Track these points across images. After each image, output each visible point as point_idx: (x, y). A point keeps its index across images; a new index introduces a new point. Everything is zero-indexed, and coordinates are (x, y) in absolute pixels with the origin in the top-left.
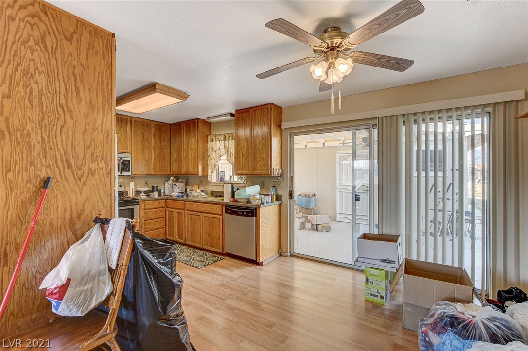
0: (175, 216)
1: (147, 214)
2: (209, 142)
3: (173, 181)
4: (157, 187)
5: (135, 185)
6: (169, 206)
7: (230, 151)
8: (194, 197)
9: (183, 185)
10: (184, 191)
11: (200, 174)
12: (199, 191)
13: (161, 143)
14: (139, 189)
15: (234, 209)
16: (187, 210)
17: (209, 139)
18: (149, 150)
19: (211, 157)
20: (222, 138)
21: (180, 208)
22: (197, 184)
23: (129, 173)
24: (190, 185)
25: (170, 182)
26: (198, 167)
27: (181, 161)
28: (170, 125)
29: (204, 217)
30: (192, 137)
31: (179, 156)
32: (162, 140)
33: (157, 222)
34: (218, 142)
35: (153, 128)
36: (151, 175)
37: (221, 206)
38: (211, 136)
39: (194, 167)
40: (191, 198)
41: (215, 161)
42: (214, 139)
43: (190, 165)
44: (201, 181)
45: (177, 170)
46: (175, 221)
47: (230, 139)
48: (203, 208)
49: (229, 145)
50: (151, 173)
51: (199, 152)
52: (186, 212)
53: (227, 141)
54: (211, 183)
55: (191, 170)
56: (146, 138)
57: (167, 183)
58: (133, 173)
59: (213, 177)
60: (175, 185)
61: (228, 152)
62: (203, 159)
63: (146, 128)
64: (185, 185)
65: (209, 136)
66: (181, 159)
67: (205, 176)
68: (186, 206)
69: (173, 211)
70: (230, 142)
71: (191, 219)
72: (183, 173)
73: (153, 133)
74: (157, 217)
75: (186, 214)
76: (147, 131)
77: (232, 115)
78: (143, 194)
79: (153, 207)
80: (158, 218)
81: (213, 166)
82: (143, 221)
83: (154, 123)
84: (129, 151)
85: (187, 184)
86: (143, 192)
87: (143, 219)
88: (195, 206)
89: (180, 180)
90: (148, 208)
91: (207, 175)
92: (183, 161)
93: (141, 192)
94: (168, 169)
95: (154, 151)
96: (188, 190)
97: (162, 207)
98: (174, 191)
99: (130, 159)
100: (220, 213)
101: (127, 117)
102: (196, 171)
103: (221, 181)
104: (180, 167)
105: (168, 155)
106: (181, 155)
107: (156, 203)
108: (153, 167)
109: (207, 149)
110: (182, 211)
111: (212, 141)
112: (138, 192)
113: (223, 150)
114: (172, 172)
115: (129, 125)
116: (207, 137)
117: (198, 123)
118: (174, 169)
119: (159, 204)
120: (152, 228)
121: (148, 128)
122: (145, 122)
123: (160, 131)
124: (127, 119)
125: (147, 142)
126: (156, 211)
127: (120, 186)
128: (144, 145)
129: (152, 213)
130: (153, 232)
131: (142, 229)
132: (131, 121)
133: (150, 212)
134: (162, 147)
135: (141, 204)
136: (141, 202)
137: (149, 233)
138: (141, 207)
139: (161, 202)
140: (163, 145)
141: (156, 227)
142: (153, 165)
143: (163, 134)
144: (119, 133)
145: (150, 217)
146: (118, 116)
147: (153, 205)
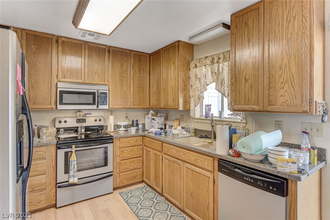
0: (152, 158)
1: (122, 153)
2: (192, 69)
3: (153, 115)
4: (137, 121)
5: (115, 118)
6: (146, 145)
7: (220, 78)
8: (174, 135)
9: (162, 120)
10: (163, 127)
11: (181, 108)
12: (179, 128)
13: (140, 74)
14: (119, 123)
15: (236, 170)
16: (165, 154)
17: (192, 65)
18: (127, 82)
19: (194, 87)
20: (208, 61)
21: (157, 149)
22: (177, 119)
23: (106, 107)
24: (170, 120)
25: (150, 116)
26: (178, 99)
27: (160, 93)
28: (150, 54)
29: (185, 169)
30: (172, 63)
31: (158, 87)
32: (142, 71)
33: (133, 161)
34: (204, 67)
35: (132, 59)
36: (130, 108)
37: (212, 159)
38: (194, 61)
39: (174, 100)
40: (169, 139)
41: (199, 92)
42: (198, 65)
43: (169, 98)
44: (182, 116)
45: (156, 104)
46: (152, 163)
47: (221, 61)
48: (184, 156)
49: (218, 69)
50: (129, 106)
51: (179, 81)
52: (164, 155)
53: (216, 65)
54: (194, 118)
55: (171, 103)
56: (124, 69)
57: (146, 116)
58: (111, 106)
59: (197, 112)
60: (153, 119)
61: (218, 78)
62: (184, 90)
63: (125, 58)
64: (165, 120)
65: (192, 61)
66: (160, 90)
67: (187, 111)
68: (163, 149)
69: (150, 151)
70: (221, 65)
71: (169, 167)
72: (162, 107)
73: (132, 64)
74: (134, 156)
75: (164, 159)
76: (125, 61)
77: (225, 26)
78: (122, 129)
79: (130, 145)
80: (134, 158)
81: (197, 98)
82: (119, 161)
83: (133, 53)
84: (106, 83)
85: (166, 119)
86: (122, 126)
87: (118, 158)
88: (174, 151)
89: (159, 114)
90: (123, 146)
91: (189, 110)
92: (162, 93)
93: (120, 127)
94: (148, 102)
95: (133, 83)
96: (167, 126)
97: (140, 145)
98: (152, 127)
99: (107, 92)
100: (210, 169)
101: (104, 47)
102: (177, 105)
103: (206, 117)
104: (159, 100)
105: (148, 87)
106: (160, 86)
107: (132, 141)
108: (132, 100)
109: (189, 78)
110: (159, 153)
111: (196, 67)
112: (117, 127)
113: (210, 77)
114: (151, 105)
115: (107, 55)
116: (189, 63)
117: (178, 46)
118: (153, 102)
119: (136, 141)
120: (128, 169)
121: (126, 58)
122: (123, 52)
123: (139, 61)
124: (105, 49)
125: (125, 73)
126: (133, 150)
127: (100, 120)
128: (122, 76)
129: (128, 152)
130: (128, 173)
131: (117, 170)
132: (109, 51)
133: (126, 150)
134: (141, 78)
135: (116, 142)
136: (117, 139)
137: (124, 174)
138: (116, 145)
139: (138, 139)
140: (143, 76)
141: (132, 167)
142: (131, 97)
143: (143, 65)
144: (96, 64)
145: (125, 156)
146: (96, 45)
147: (129, 142)
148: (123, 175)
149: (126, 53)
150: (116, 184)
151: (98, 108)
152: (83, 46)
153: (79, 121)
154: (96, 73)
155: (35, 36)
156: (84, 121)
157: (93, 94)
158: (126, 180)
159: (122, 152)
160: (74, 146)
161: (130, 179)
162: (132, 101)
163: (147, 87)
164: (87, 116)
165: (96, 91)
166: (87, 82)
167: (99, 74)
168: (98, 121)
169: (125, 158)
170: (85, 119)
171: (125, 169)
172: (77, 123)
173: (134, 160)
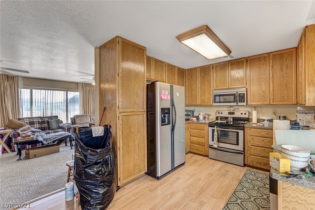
4: (285, 117)
5: (258, 113)
18: (266, 82)
23: (244, 104)
28: (296, 48)
35: (271, 60)
50: (268, 103)
56: (262, 71)
58: (249, 104)
63: (263, 62)
73: (271, 64)
79: (260, 135)
84: (245, 86)
87: (249, 143)
95: (273, 82)
107: (263, 133)
115: (245, 64)
119: (268, 133)
120: (259, 154)
121: (265, 61)
122: (261, 57)
123: (281, 60)
124: (243, 60)
125: (264, 75)
126: (264, 140)
127: (245, 114)
128: (260, 78)
129: (258, 140)
130: (259, 158)
131: (248, 152)
132: (247, 61)
133: (257, 139)
134: (283, 76)
135: (247, 130)
136: (248, 128)
137: (255, 158)
138: (248, 133)
139: (271, 132)
140: (286, 73)
141: (263, 155)
142: (271, 95)
143: (286, 62)
144: (237, 74)
145: (256, 143)
146: (236, 61)
147: (259, 133)
148: (253, 157)
149: (264, 57)
150: (248, 162)
151: (238, 105)
152: (227, 65)
153: (230, 113)
154: (237, 80)
155: (203, 68)
156: (233, 113)
157: (234, 95)
158: (257, 163)
159: (253, 139)
160: (216, 127)
161: (260, 164)
162: (272, 98)
163: (292, 82)
164: (235, 110)
165: (236, 93)
166: (231, 87)
167: (239, 81)
168: (243, 114)
169: (256, 145)
170: (234, 112)
171: (256, 154)
172: (228, 114)
173: (266, 150)
